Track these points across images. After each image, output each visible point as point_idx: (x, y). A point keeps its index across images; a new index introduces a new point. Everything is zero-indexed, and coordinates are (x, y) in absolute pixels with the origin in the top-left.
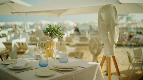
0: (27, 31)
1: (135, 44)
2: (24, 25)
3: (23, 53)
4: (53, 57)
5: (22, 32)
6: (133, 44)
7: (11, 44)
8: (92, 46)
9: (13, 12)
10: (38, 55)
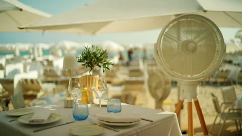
0: (39, 59)
1: (222, 80)
2: (33, 49)
3: (33, 97)
4: (93, 103)
5: (30, 61)
6: (220, 80)
7: (12, 82)
8: (154, 85)
9: (21, 27)
10: (68, 101)
